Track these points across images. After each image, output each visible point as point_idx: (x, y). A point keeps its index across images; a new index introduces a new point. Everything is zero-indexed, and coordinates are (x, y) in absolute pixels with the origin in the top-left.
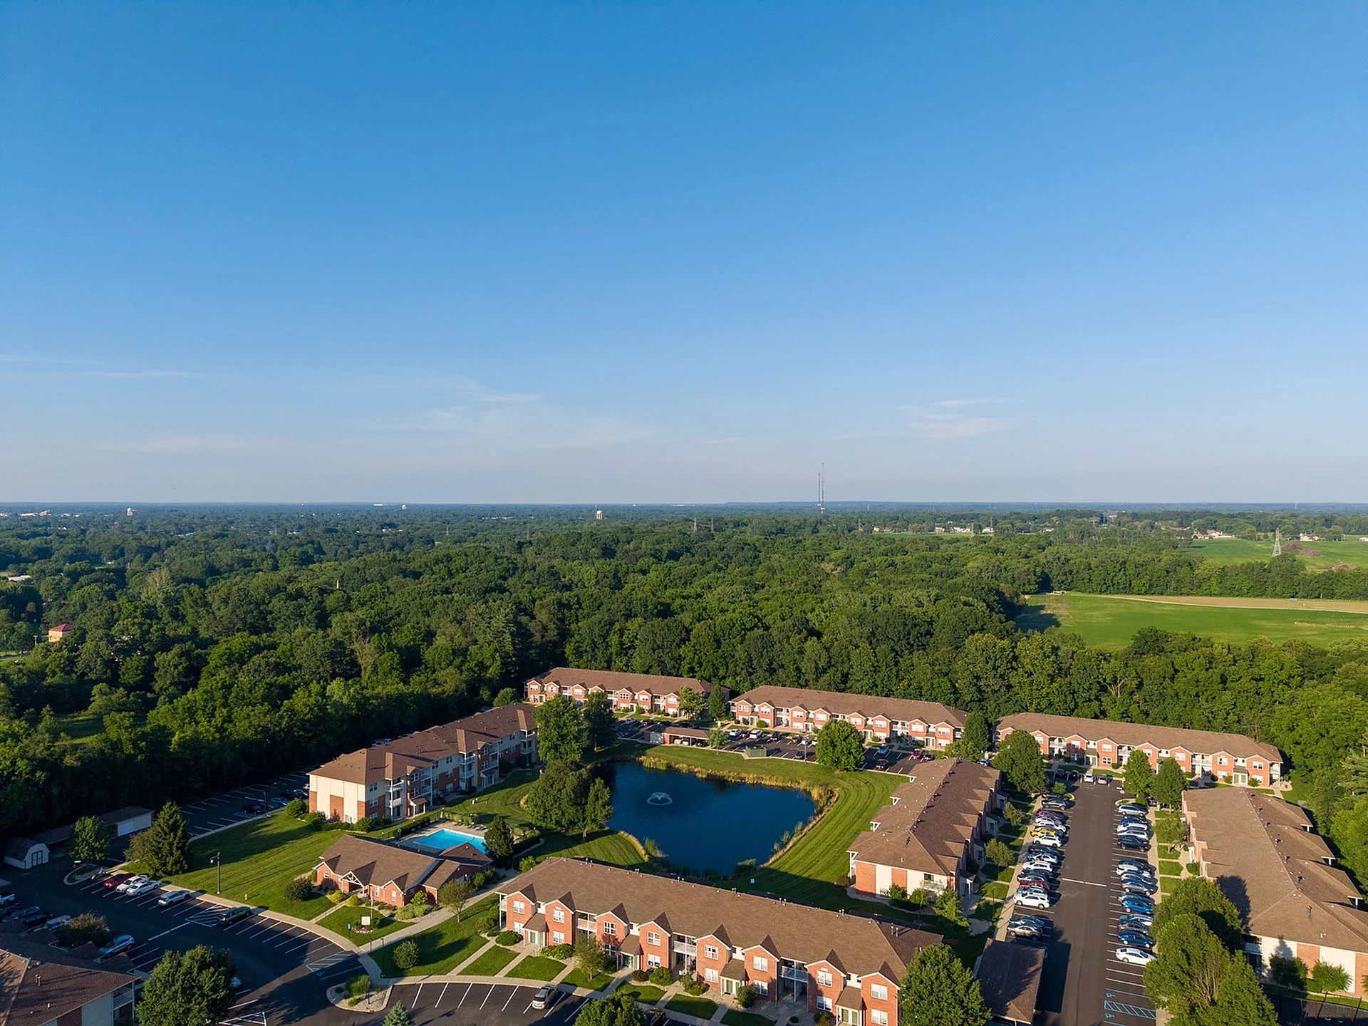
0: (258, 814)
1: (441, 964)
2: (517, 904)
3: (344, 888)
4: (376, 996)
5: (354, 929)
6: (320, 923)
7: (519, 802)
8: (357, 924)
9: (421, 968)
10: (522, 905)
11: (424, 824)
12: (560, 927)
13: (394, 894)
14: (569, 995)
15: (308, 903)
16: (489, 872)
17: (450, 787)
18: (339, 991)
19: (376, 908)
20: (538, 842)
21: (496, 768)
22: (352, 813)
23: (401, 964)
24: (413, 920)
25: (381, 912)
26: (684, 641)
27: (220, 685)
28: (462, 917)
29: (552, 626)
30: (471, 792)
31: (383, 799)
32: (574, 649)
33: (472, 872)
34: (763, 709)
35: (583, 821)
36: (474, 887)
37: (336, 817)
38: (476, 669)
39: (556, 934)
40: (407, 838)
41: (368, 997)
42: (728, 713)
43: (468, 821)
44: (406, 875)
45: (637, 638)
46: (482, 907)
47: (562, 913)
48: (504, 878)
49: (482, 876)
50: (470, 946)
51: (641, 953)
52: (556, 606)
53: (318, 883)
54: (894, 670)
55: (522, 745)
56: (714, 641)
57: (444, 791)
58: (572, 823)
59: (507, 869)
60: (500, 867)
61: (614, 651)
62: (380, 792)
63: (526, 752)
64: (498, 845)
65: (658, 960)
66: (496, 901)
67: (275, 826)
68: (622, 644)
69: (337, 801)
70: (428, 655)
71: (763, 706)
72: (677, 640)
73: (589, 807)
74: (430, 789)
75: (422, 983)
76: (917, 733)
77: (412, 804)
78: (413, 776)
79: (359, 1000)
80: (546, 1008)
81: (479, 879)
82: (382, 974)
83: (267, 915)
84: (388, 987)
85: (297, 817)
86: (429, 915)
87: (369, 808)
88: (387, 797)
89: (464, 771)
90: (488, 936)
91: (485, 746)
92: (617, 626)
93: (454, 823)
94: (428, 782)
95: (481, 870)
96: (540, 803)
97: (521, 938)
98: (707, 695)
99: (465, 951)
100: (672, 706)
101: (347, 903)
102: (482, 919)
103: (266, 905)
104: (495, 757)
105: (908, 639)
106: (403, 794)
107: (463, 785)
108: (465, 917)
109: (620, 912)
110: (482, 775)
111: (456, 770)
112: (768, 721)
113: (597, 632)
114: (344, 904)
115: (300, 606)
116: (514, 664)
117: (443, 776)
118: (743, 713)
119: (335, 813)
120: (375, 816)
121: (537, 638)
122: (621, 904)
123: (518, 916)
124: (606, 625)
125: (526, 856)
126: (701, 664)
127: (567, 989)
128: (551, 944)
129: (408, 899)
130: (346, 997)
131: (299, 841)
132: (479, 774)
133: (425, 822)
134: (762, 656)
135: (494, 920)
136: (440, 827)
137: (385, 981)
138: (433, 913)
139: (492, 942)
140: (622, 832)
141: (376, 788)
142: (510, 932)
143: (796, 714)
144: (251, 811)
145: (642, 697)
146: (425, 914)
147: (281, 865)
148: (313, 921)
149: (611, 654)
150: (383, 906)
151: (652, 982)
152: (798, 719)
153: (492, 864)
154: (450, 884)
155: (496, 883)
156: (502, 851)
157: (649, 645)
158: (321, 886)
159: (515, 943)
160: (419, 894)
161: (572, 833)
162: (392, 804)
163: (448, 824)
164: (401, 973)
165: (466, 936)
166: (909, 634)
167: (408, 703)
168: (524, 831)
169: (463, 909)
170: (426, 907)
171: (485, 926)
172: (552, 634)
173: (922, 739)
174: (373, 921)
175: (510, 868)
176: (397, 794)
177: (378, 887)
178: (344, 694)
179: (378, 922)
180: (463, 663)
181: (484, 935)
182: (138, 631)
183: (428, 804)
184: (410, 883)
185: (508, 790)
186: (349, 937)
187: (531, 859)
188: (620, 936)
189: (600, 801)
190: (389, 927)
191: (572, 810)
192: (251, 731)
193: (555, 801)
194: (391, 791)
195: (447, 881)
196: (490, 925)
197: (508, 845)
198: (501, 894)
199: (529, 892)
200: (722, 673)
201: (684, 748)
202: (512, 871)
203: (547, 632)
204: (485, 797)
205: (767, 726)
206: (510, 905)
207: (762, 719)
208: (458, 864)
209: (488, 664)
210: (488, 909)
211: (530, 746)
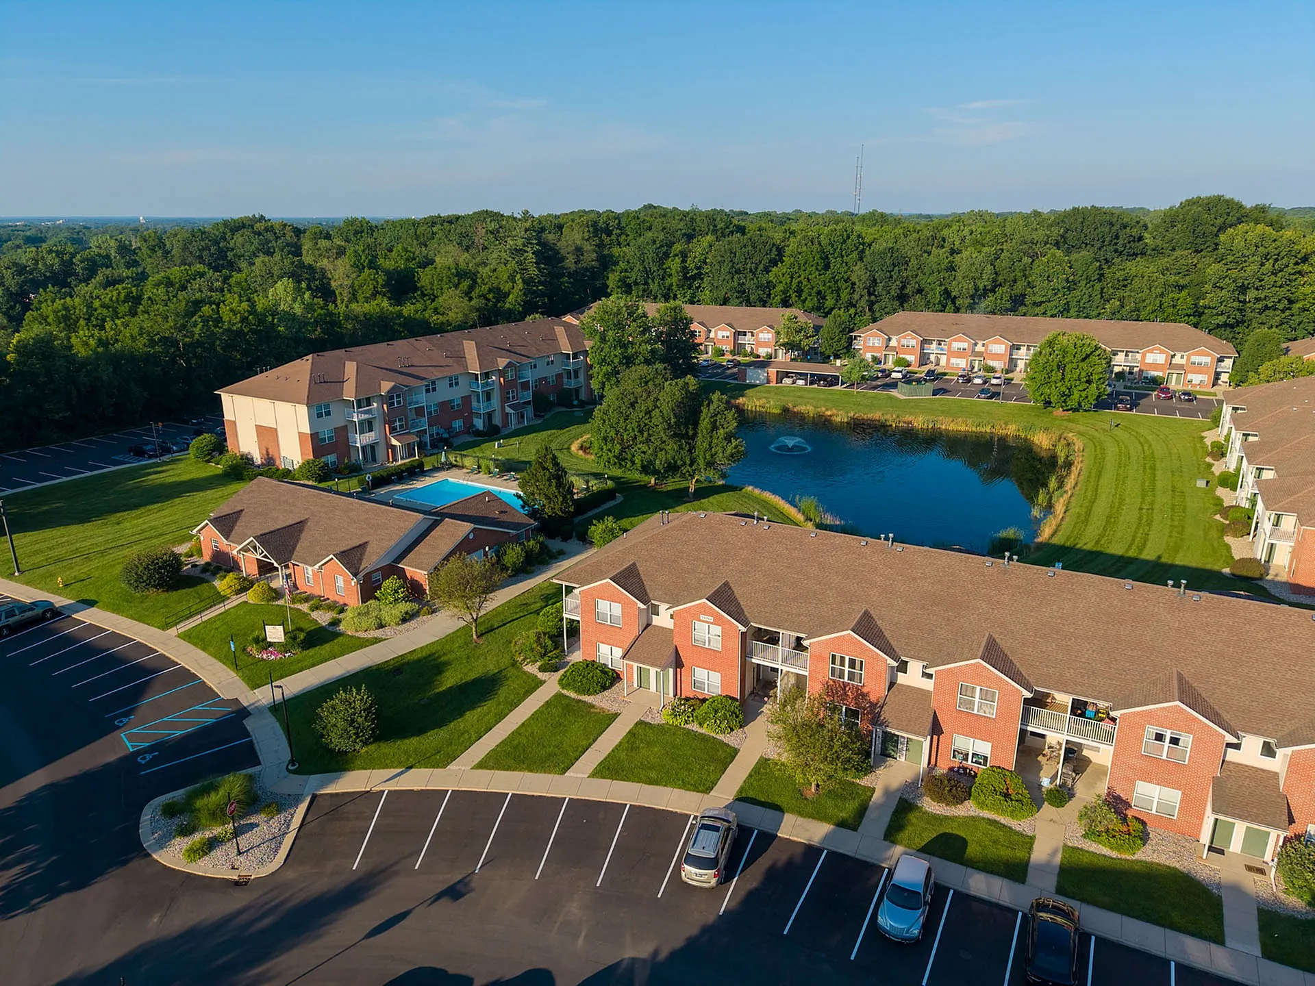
0: (151, 457)
1: (434, 738)
2: (603, 606)
3: (249, 566)
4: (264, 826)
5: (253, 650)
6: (188, 637)
7: (569, 448)
8: (257, 641)
9: (386, 748)
10: (617, 609)
11: (415, 471)
12: (710, 659)
13: (340, 582)
14: (768, 839)
15: (175, 595)
16: (532, 543)
17: (458, 424)
18: (170, 811)
19: (304, 607)
20: (614, 498)
21: (528, 403)
22: (293, 453)
23: (336, 740)
24: (378, 633)
25: (315, 615)
26: (774, 263)
27: (122, 296)
28: (482, 629)
29: (588, 247)
30: (492, 433)
31: (343, 432)
32: (620, 280)
33: (499, 541)
34: (904, 342)
35: (691, 465)
36: (505, 568)
37: (270, 461)
38: (490, 296)
39: (701, 674)
40: (383, 491)
41: (237, 833)
42: (848, 350)
43: (488, 467)
44: (363, 546)
45: (705, 263)
46: (523, 608)
47: (717, 630)
48: (561, 555)
49: (518, 549)
50: (503, 692)
51: (936, 729)
52: (591, 229)
53: (206, 558)
54: (1098, 286)
55: (565, 376)
56: (821, 258)
57: (449, 429)
58: (672, 468)
59: (565, 539)
60: (551, 536)
61: (674, 280)
62: (335, 420)
63: (572, 384)
64: (547, 497)
65: (984, 748)
66: (555, 595)
67: (171, 473)
68: (685, 270)
69: (267, 434)
70: (425, 278)
71: (904, 337)
72: (765, 261)
73: (701, 442)
74: (424, 424)
75: (387, 788)
76: (1155, 366)
77: (394, 442)
78: (392, 398)
79: (211, 845)
80: (720, 883)
81: (513, 555)
82: (292, 762)
83: (88, 616)
84: (297, 800)
85: (208, 461)
86: (413, 623)
87: (318, 443)
88: (350, 429)
89: (478, 401)
90: (542, 669)
91: (509, 365)
92: (677, 247)
93: (465, 470)
94: (420, 411)
95: (516, 540)
96: (612, 434)
97: (615, 678)
98: (817, 329)
99: (489, 706)
100: (766, 344)
101: (250, 597)
102: (525, 635)
103: (94, 598)
104: (525, 386)
105: (1116, 244)
106: (376, 425)
107: (479, 424)
108: (487, 629)
109: (867, 629)
110: (508, 410)
111: (466, 400)
112: (910, 358)
113: (650, 255)
114: (243, 598)
115: (268, 241)
116: (543, 294)
117: (446, 406)
118: (873, 348)
119: (268, 455)
120: (331, 458)
121: (570, 263)
122: (866, 613)
123: (608, 633)
124: (662, 246)
125: (600, 517)
126: (799, 292)
127: (758, 818)
128: (687, 693)
129: (369, 590)
130: (186, 831)
131: (201, 494)
132: (503, 408)
133: (414, 467)
134: (891, 277)
135: (551, 637)
136: (441, 476)
137: (291, 784)
138: (420, 619)
139: (551, 685)
140: (750, 488)
141: (328, 414)
142: (591, 665)
143: (956, 345)
144: (140, 453)
145: (720, 334)
146: (404, 621)
147: (153, 528)
148: (173, 631)
149: (671, 285)
150: (319, 603)
151: (982, 805)
152: (960, 353)
153: (538, 530)
154: (454, 563)
155: (548, 564)
156: (552, 508)
157: (725, 268)
158: (208, 564)
159: (604, 688)
160: (390, 583)
161: (672, 484)
162: (360, 440)
163: (455, 471)
164: (337, 763)
165: (492, 668)
166: (1117, 237)
167: (396, 327)
168: (587, 482)
169: (482, 612)
170: (405, 607)
171: (532, 650)
172: (590, 258)
173: (1160, 374)
174: (291, 635)
175: (571, 537)
176: (368, 426)
177: (310, 569)
178: (294, 300)
179: (302, 636)
180: (471, 288)
181: (532, 669)
182: (57, 260)
183: (421, 446)
184: (372, 560)
185: (549, 432)
186: (236, 666)
187: (609, 522)
188: (875, 688)
189: (722, 431)
190: (327, 647)
191: (671, 446)
192: (144, 340)
193: (641, 432)
194: (355, 419)
195: (447, 558)
196: (545, 647)
197: (564, 497)
198: (564, 584)
199: (630, 580)
200: (829, 303)
201: (800, 389)
202: (573, 544)
203: (582, 255)
204: (513, 440)
205: (909, 365)
206: (589, 605)
207: (901, 356)
208: (468, 526)
209: (506, 289)
210: (537, 612)
211: (576, 376)
